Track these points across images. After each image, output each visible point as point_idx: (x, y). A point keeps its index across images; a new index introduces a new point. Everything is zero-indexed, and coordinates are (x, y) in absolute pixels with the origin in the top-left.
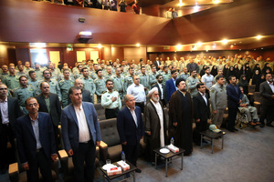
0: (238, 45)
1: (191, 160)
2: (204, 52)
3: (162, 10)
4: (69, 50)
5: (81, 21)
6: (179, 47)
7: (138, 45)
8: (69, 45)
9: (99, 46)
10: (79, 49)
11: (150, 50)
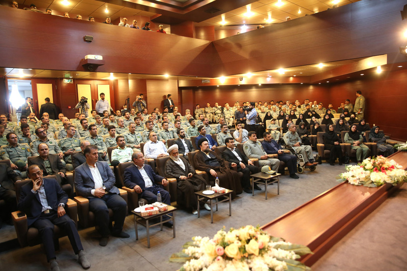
0: (298, 77)
1: (241, 206)
2: (256, 86)
3: (198, 29)
4: (66, 81)
5: (88, 40)
6: (222, 80)
7: (166, 76)
8: (67, 75)
9: (112, 77)
10: (82, 81)
11: (182, 83)
